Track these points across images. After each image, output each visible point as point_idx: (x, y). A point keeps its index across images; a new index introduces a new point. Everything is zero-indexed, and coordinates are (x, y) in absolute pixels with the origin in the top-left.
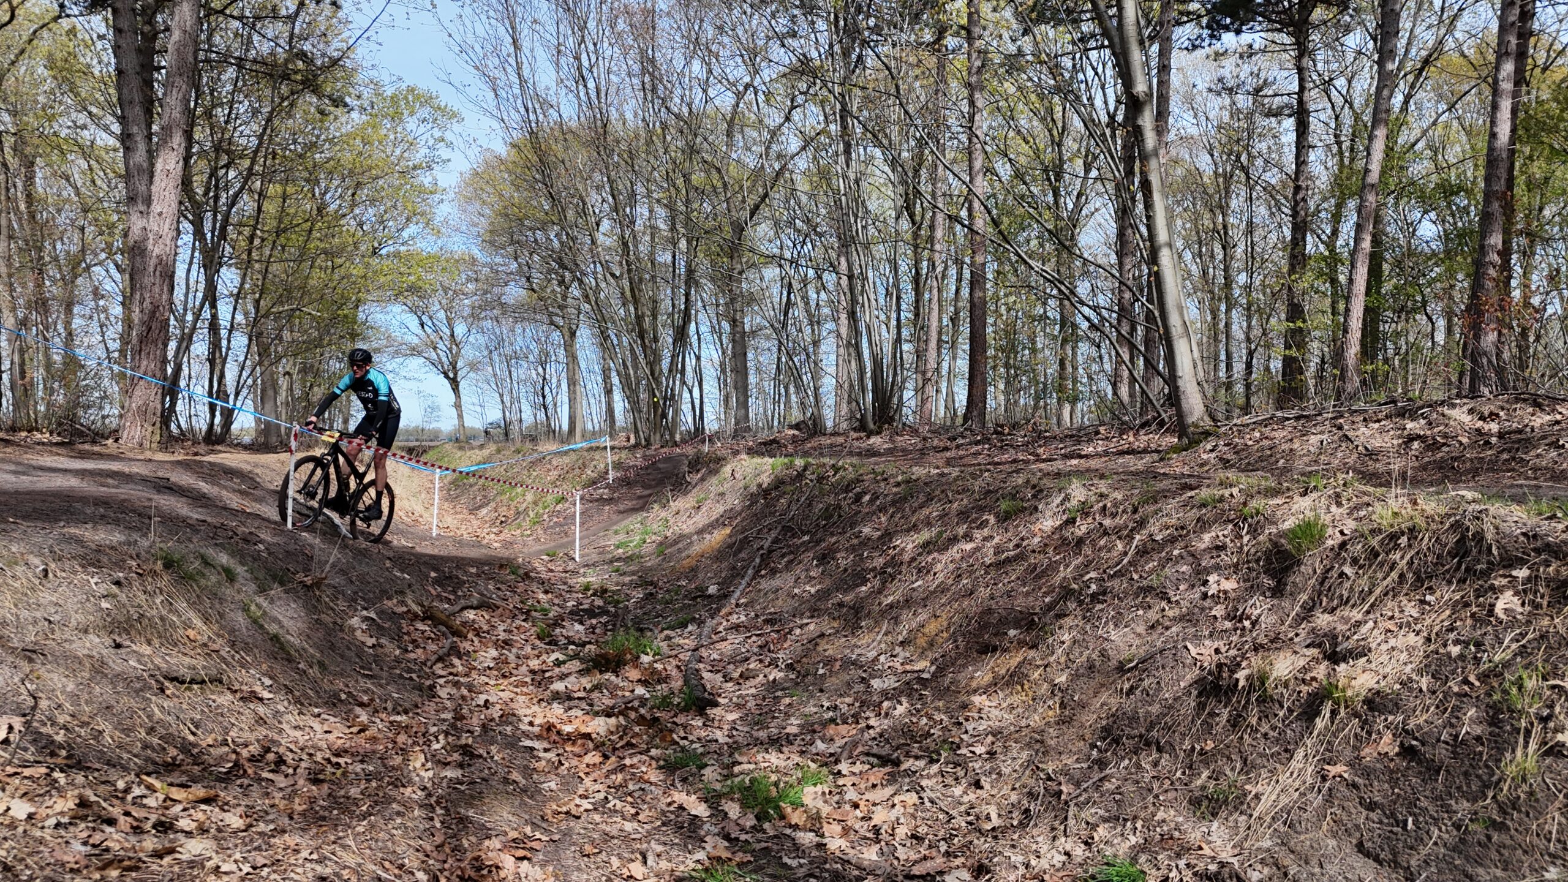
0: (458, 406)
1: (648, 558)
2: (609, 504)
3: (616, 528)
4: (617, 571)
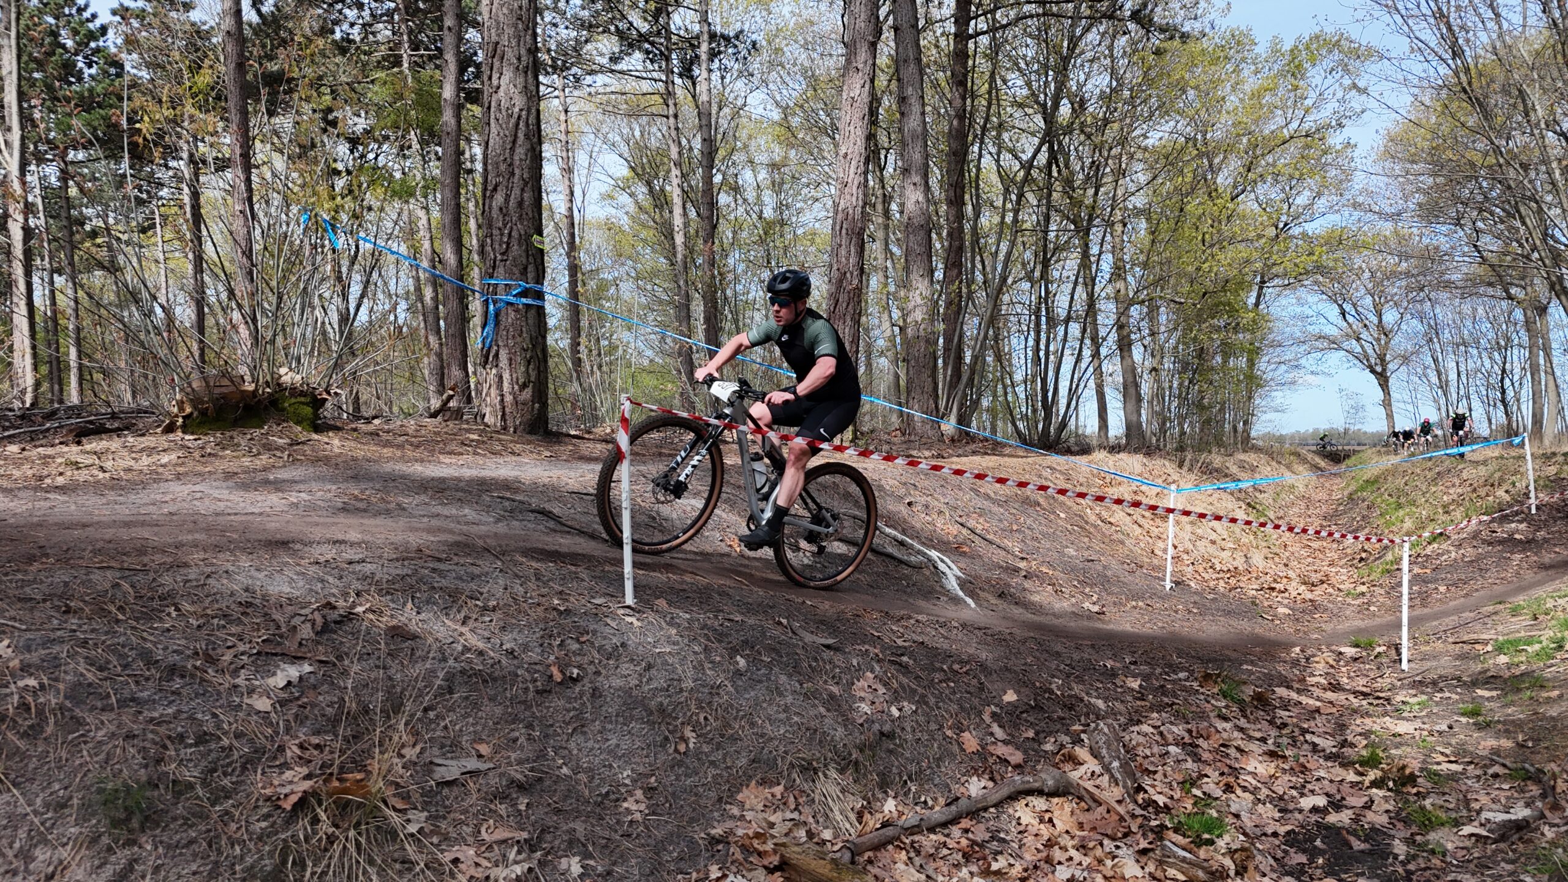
0: (1387, 403)
1: (1556, 693)
2: (1524, 551)
3: (1520, 600)
4: (1474, 713)
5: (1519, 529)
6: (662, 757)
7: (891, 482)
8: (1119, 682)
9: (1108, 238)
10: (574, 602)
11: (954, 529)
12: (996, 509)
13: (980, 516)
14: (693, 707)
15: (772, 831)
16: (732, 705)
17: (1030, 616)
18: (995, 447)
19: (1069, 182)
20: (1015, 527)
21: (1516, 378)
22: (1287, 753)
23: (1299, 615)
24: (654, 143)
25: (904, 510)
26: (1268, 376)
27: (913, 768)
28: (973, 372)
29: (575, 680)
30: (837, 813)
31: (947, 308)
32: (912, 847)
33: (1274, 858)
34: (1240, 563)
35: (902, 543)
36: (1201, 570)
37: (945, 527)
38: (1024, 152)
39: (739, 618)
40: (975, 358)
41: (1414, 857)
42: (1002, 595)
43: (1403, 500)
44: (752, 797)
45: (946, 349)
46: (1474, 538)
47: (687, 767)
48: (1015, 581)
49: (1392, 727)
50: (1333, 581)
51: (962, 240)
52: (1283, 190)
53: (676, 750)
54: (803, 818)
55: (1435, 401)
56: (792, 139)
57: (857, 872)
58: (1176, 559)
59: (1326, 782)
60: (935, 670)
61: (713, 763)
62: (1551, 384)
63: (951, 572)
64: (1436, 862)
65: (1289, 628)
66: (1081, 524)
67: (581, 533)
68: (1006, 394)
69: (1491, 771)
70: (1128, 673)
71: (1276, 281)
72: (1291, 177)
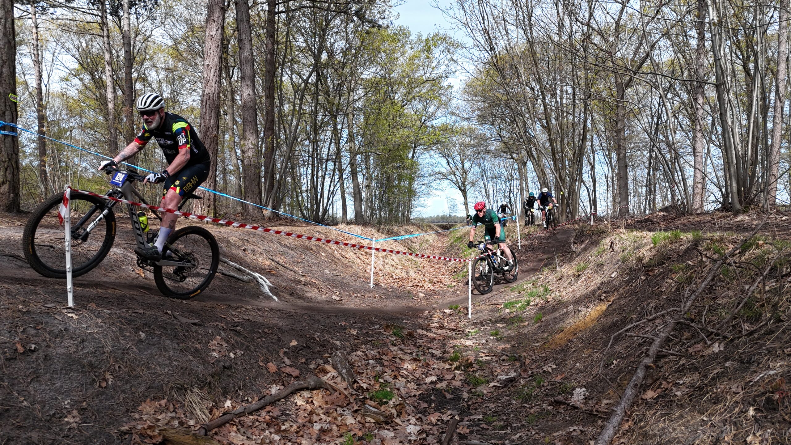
0: (466, 204)
1: (527, 323)
3: (514, 285)
4: (496, 334)
6: (91, 391)
7: (234, 238)
8: (347, 332)
9: (346, 120)
10: (33, 306)
11: (268, 262)
12: (290, 252)
13: (282, 255)
14: (111, 362)
15: (158, 424)
16: (136, 359)
17: (305, 304)
18: (291, 222)
19: (327, 93)
20: (299, 261)
21: (515, 193)
22: (421, 358)
23: (428, 297)
24: (94, 50)
25: (241, 253)
26: (418, 190)
27: (241, 383)
28: (280, 185)
29: (33, 351)
30: (198, 410)
31: (266, 150)
32: (240, 423)
33: (414, 407)
34: (404, 275)
35: (239, 270)
36: (387, 278)
37: (264, 261)
38: (304, 75)
39: (142, 311)
40: (281, 177)
41: (471, 399)
42: (292, 294)
44: (147, 408)
45: (266, 172)
47: (107, 395)
48: (298, 287)
49: (464, 343)
50: (443, 281)
51: (273, 116)
52: (423, 105)
53: (100, 386)
54: (178, 415)
56: (179, 57)
57: (208, 439)
58: (376, 273)
59: (437, 370)
60: (254, 332)
61: (123, 391)
63: (266, 283)
64: (480, 400)
65: (424, 303)
66: (332, 258)
68: (297, 196)
69: (501, 358)
70: (351, 327)
71: (421, 147)
72: (427, 99)
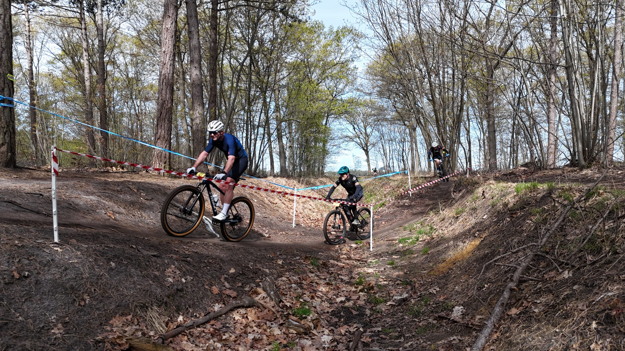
0: (368, 161)
1: (416, 255)
2: (408, 209)
3: (406, 225)
4: (392, 264)
5: (406, 202)
6: (72, 308)
8: (274, 262)
9: (273, 95)
10: (26, 242)
14: (88, 286)
15: (125, 334)
16: (108, 283)
19: (258, 73)
21: (407, 152)
22: (333, 283)
24: (75, 40)
26: (330, 150)
27: (191, 302)
29: (26, 277)
30: (156, 324)
32: (190, 334)
33: (327, 321)
34: (319, 217)
36: (306, 219)
37: (209, 206)
38: (240, 59)
39: (112, 246)
41: (372, 315)
43: (372, 193)
44: (117, 322)
46: (393, 205)
47: (85, 312)
49: (366, 270)
51: (216, 92)
52: (334, 83)
53: (79, 305)
54: (141, 328)
55: (383, 160)
56: (142, 45)
57: (165, 347)
58: (297, 216)
59: (345, 292)
60: (201, 262)
61: (98, 309)
62: (417, 155)
63: (210, 224)
64: (379, 315)
66: (263, 204)
67: (32, 211)
69: (396, 283)
70: (278, 258)
71: (332, 116)
72: (337, 78)
